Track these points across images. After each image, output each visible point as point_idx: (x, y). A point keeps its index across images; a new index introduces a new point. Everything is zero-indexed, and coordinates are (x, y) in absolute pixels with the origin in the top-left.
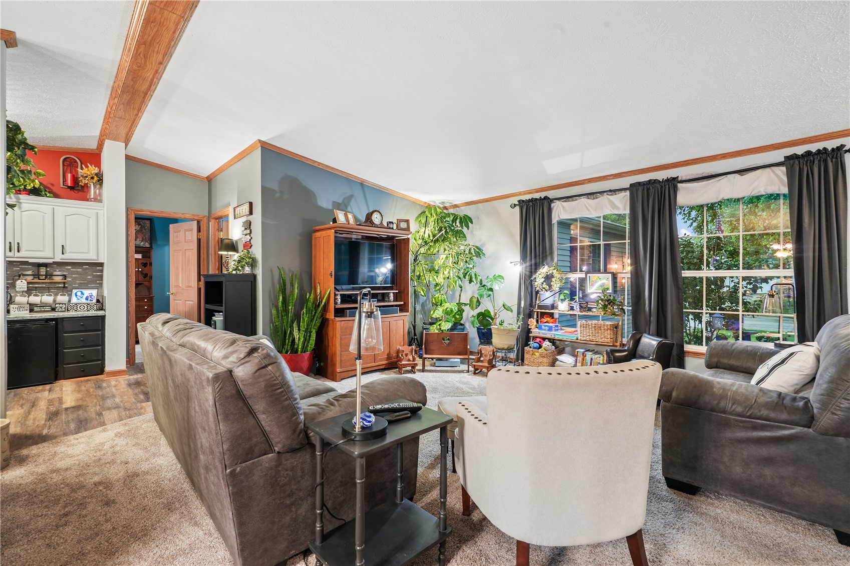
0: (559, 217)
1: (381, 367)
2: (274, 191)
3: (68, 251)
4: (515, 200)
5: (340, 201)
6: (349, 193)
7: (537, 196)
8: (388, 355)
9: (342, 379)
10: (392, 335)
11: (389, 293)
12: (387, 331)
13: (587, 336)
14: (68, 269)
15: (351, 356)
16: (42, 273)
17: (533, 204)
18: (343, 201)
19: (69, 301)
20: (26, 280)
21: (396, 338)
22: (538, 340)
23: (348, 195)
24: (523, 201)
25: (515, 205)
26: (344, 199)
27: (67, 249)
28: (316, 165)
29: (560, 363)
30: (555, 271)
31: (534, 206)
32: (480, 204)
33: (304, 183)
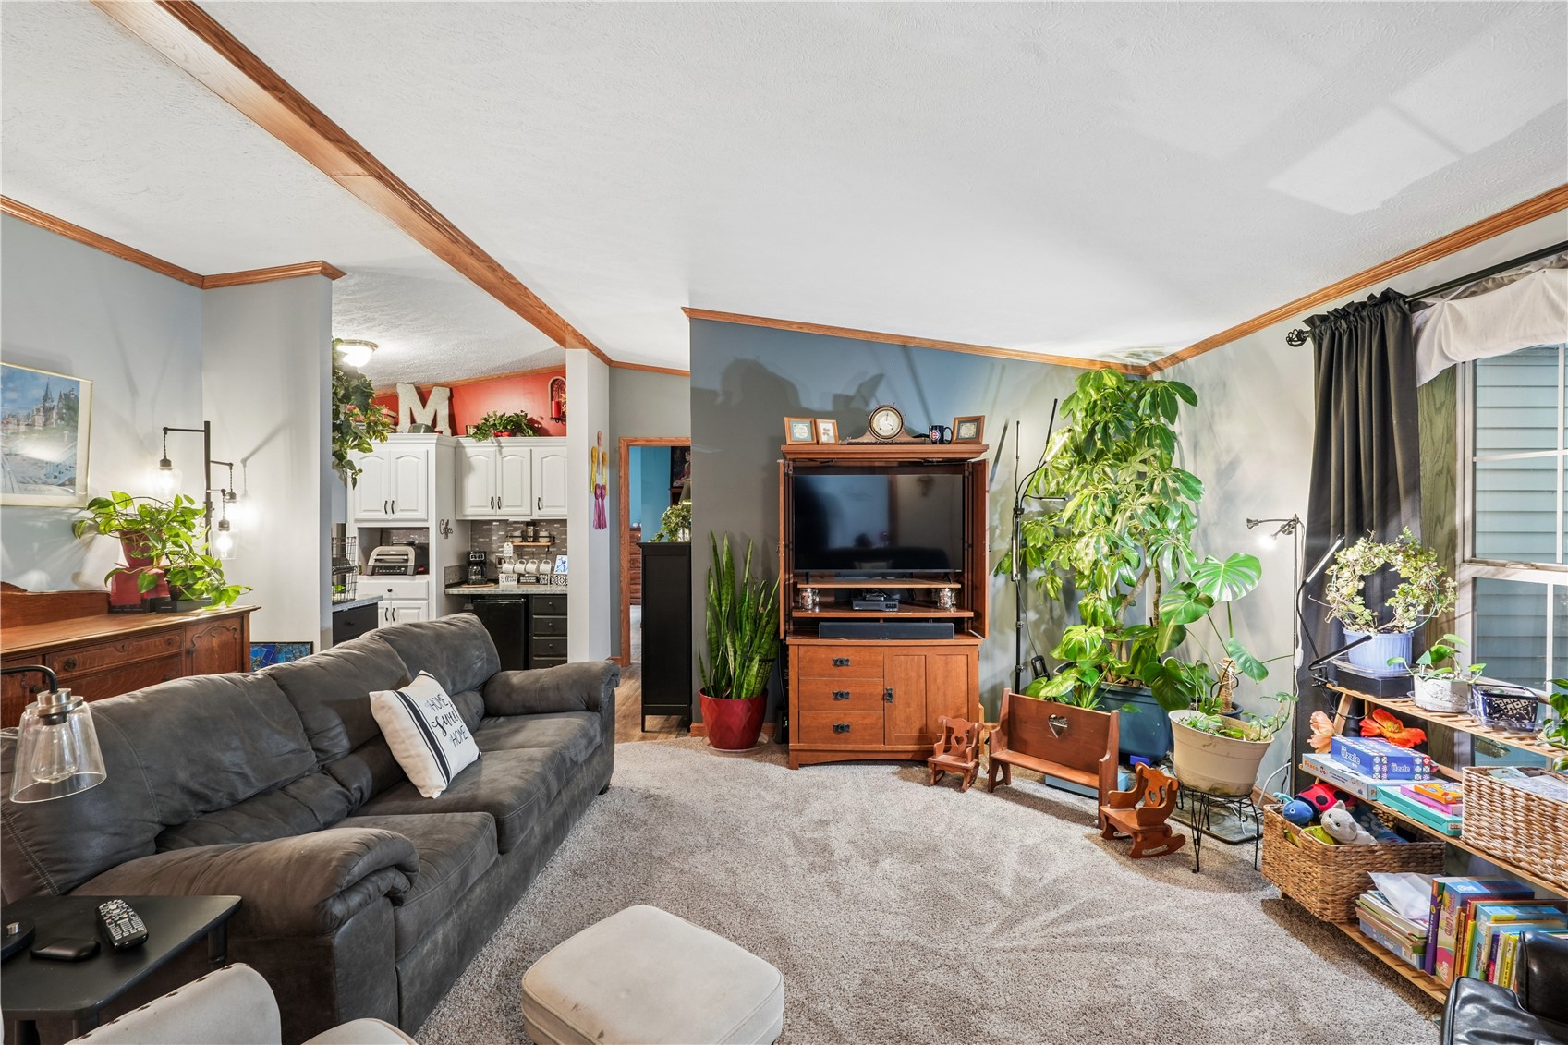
0: (1447, 358)
1: (903, 757)
2: (713, 393)
3: (545, 505)
4: (1298, 323)
5: (851, 392)
6: (873, 372)
7: (1360, 296)
8: (921, 731)
9: (802, 766)
10: (932, 688)
11: (938, 591)
12: (919, 677)
13: (1494, 837)
14: (556, 528)
15: (824, 721)
16: (529, 534)
17: (1348, 323)
18: (859, 391)
19: (552, 570)
20: (512, 542)
21: (945, 694)
22: (1320, 791)
23: (869, 377)
24: (1323, 319)
25: (1301, 337)
26: (861, 385)
27: (545, 502)
28: (795, 328)
29: (1379, 904)
30: (1400, 557)
31: (1353, 332)
32: (1228, 345)
33: (771, 369)
